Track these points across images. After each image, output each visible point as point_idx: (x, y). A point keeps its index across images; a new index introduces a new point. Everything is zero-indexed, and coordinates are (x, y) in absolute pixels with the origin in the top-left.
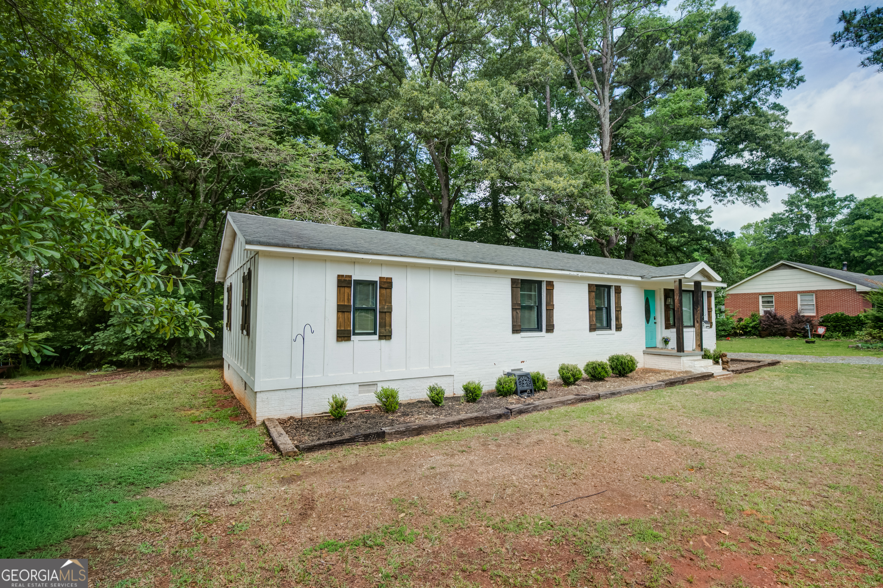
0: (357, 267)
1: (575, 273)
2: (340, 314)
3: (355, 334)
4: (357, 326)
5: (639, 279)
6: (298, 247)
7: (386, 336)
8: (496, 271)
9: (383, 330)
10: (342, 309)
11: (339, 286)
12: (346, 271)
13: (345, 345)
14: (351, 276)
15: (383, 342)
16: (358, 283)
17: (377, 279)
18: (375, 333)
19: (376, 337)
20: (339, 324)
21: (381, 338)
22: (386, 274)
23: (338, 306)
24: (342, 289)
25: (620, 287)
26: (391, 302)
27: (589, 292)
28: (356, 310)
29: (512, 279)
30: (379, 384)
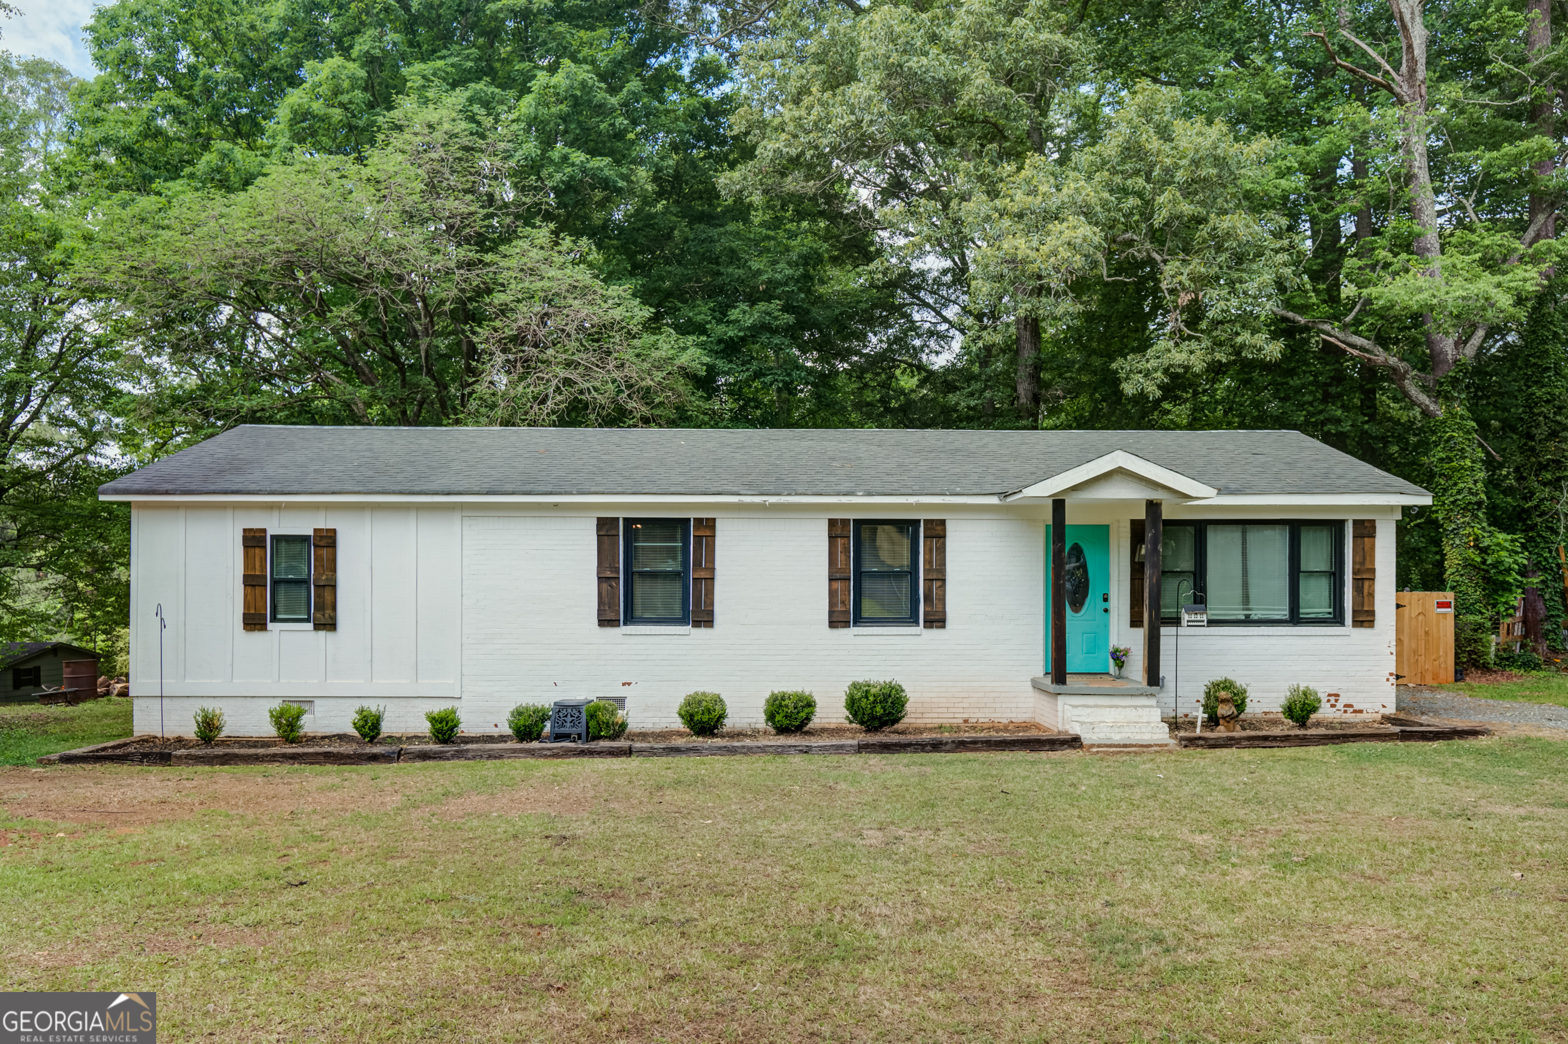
0: (276, 514)
1: (758, 500)
2: (249, 589)
3: (274, 619)
4: (281, 608)
5: (994, 500)
6: (167, 493)
7: (328, 624)
8: (556, 505)
9: (319, 615)
10: (252, 581)
11: (246, 547)
12: (256, 522)
13: (257, 637)
14: (264, 531)
15: (322, 634)
16: (276, 539)
17: (311, 533)
18: (308, 620)
19: (310, 626)
20: (247, 605)
21: (317, 627)
22: (323, 522)
23: (245, 577)
24: (251, 551)
25: (943, 522)
26: (334, 570)
27: (832, 538)
28: (275, 583)
29: (599, 519)
30: (317, 701)
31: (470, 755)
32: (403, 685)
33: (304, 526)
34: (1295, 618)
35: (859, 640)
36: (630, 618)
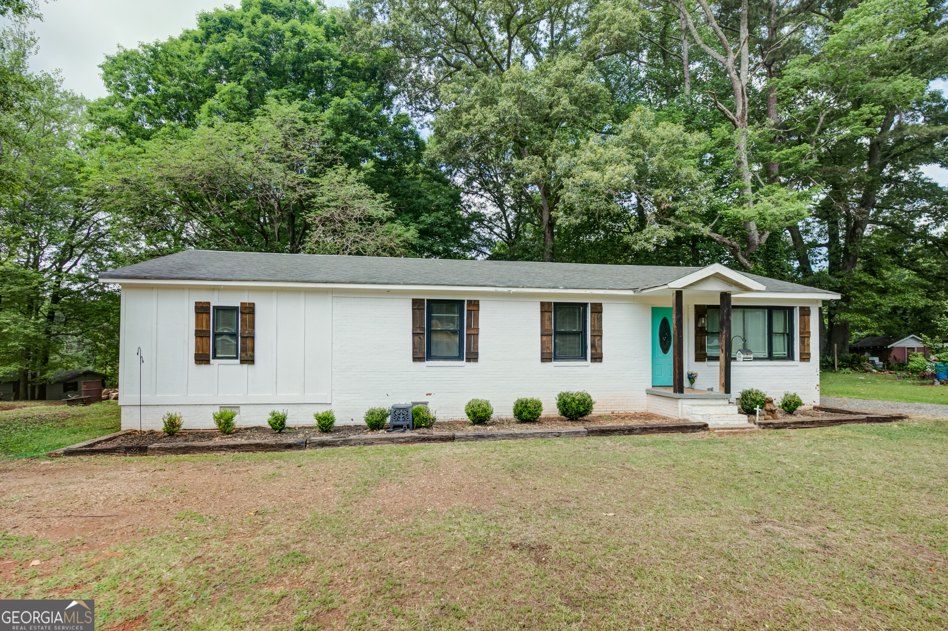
0: (216, 293)
1: (506, 290)
2: (199, 339)
3: (215, 357)
4: (219, 350)
5: (631, 293)
6: (145, 278)
7: (248, 360)
8: (388, 291)
9: (244, 355)
10: (200, 334)
11: (197, 313)
12: (203, 298)
13: (204, 368)
14: (209, 303)
15: (245, 366)
16: (217, 309)
17: (239, 305)
18: (236, 358)
19: (238, 361)
20: (197, 348)
21: (243, 362)
22: (247, 299)
23: (197, 331)
24: (200, 316)
25: (601, 305)
26: (253, 327)
27: (542, 312)
28: (216, 335)
29: (413, 300)
30: (241, 407)
31: (352, 443)
32: (296, 396)
33: (234, 301)
34: (771, 357)
35: (557, 369)
36: (430, 357)
